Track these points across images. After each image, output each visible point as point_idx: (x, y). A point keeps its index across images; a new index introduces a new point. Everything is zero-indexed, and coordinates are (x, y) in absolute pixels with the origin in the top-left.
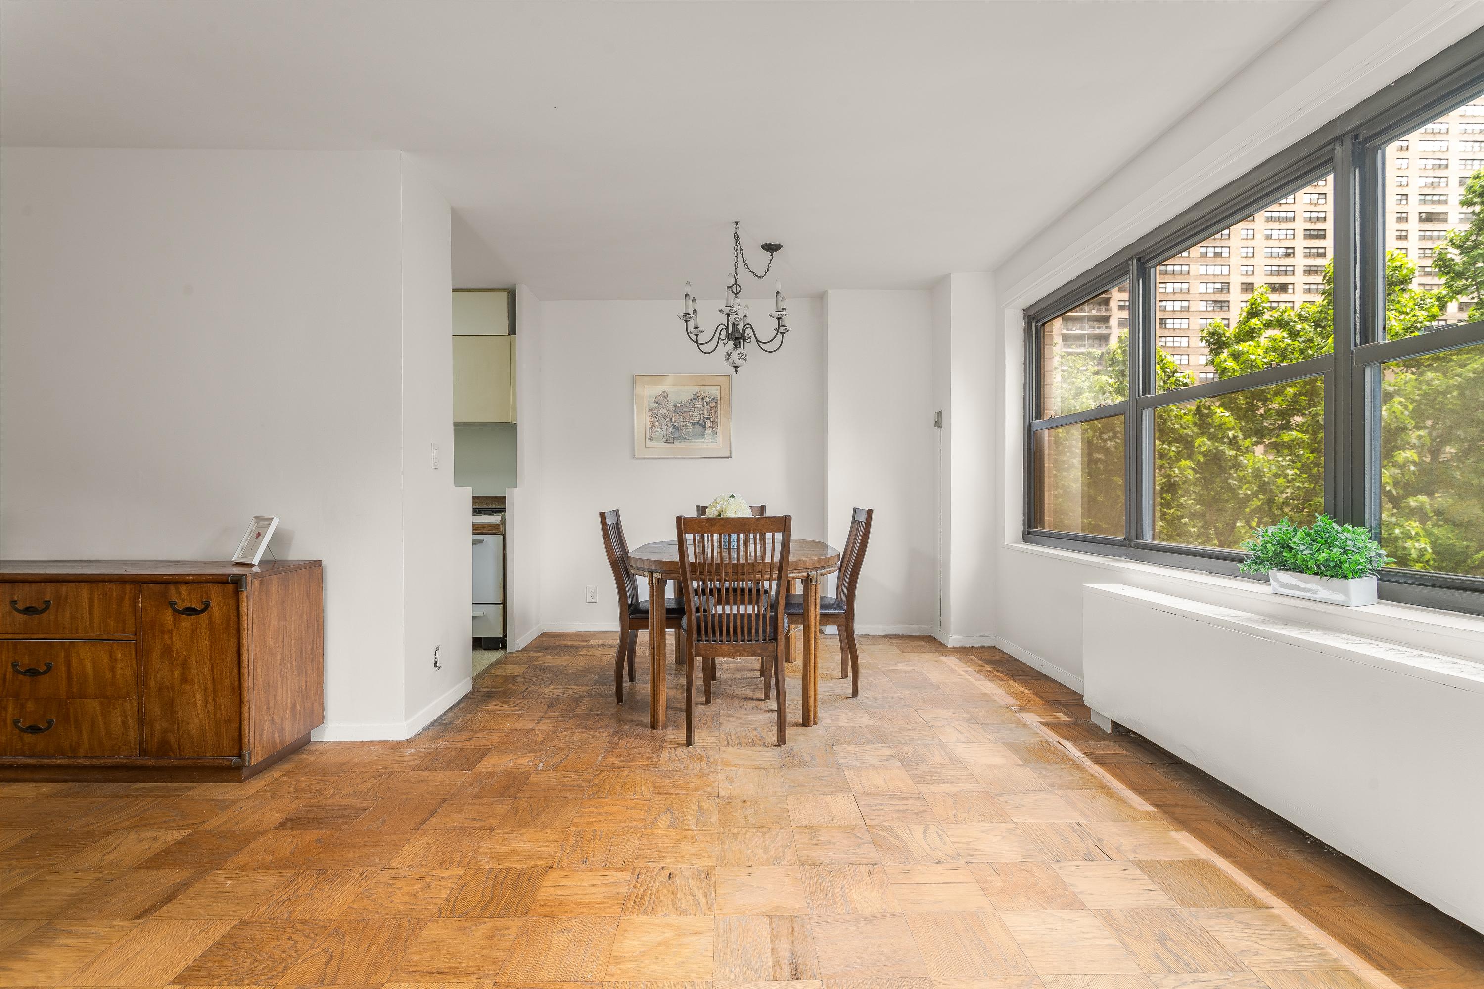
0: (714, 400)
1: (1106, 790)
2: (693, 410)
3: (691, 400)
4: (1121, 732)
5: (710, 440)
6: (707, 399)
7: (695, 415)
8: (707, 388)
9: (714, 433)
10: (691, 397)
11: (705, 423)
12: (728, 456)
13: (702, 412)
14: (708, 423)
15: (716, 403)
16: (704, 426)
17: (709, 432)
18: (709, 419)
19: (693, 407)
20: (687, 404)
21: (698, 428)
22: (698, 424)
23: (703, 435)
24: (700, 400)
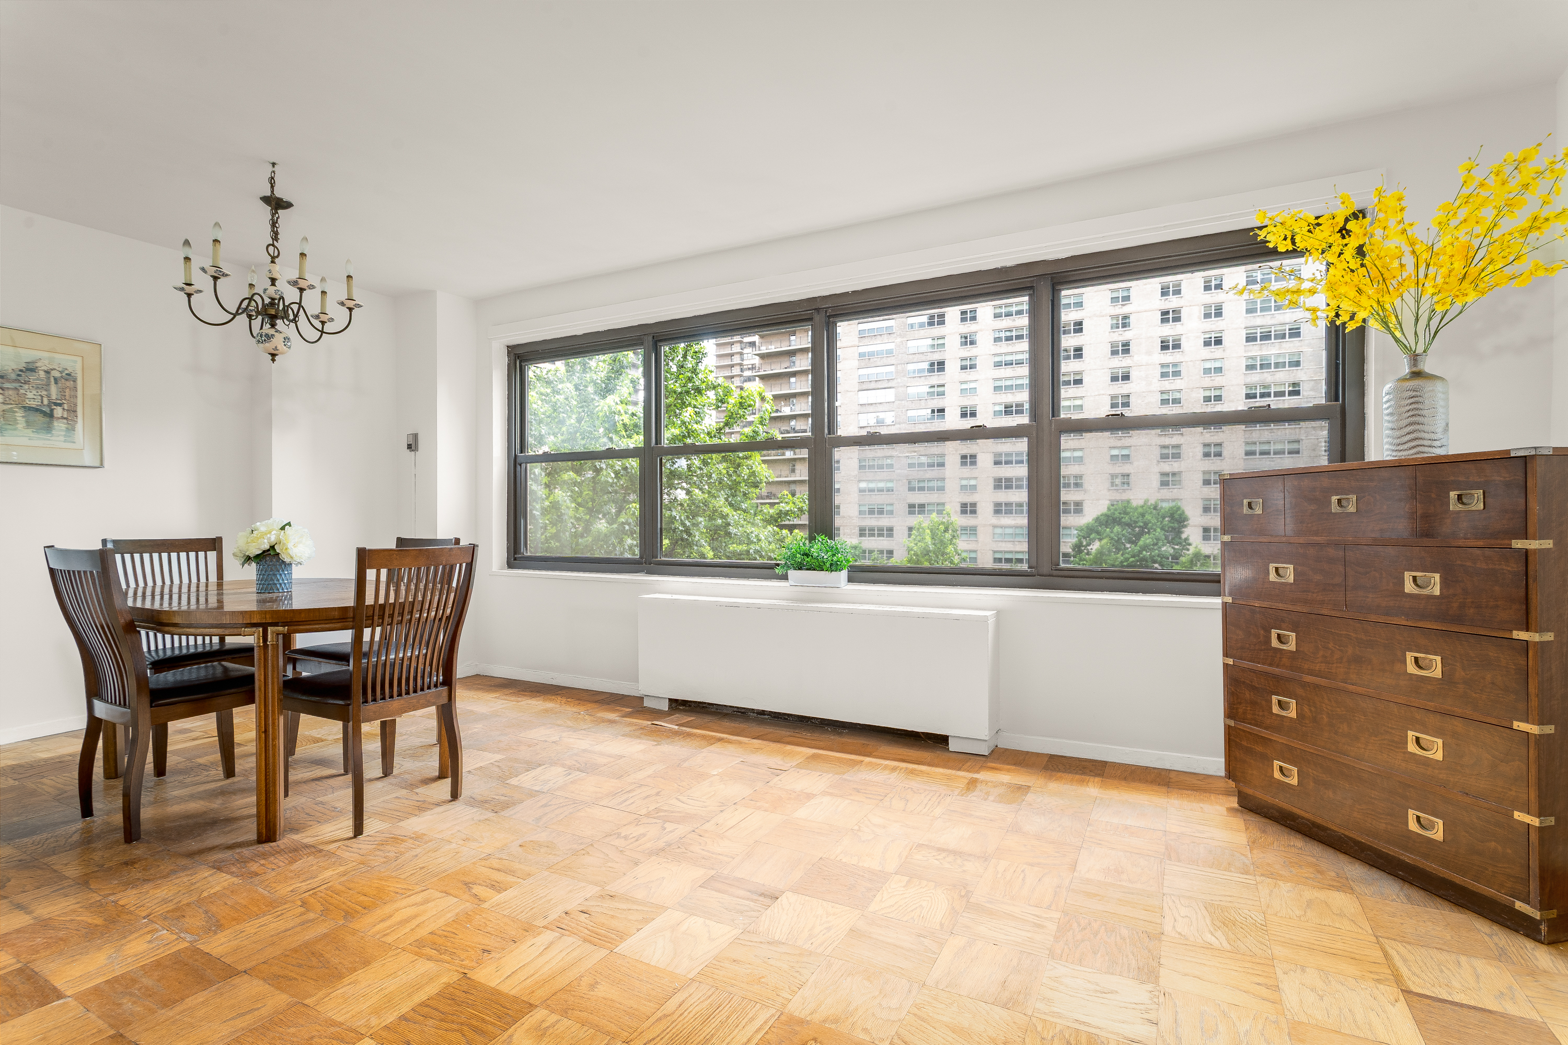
0: (70, 377)
1: (720, 740)
2: (26, 387)
3: (21, 371)
4: (678, 705)
5: (62, 438)
6: (57, 374)
7: (30, 395)
8: (57, 356)
9: (71, 429)
10: (22, 366)
11: (52, 410)
12: (98, 464)
13: (44, 393)
14: (58, 412)
15: (74, 381)
16: (50, 415)
17: (59, 426)
18: (60, 405)
19: (26, 383)
20: (13, 376)
21: (39, 418)
22: (36, 410)
23: (48, 429)
24: (42, 374)
